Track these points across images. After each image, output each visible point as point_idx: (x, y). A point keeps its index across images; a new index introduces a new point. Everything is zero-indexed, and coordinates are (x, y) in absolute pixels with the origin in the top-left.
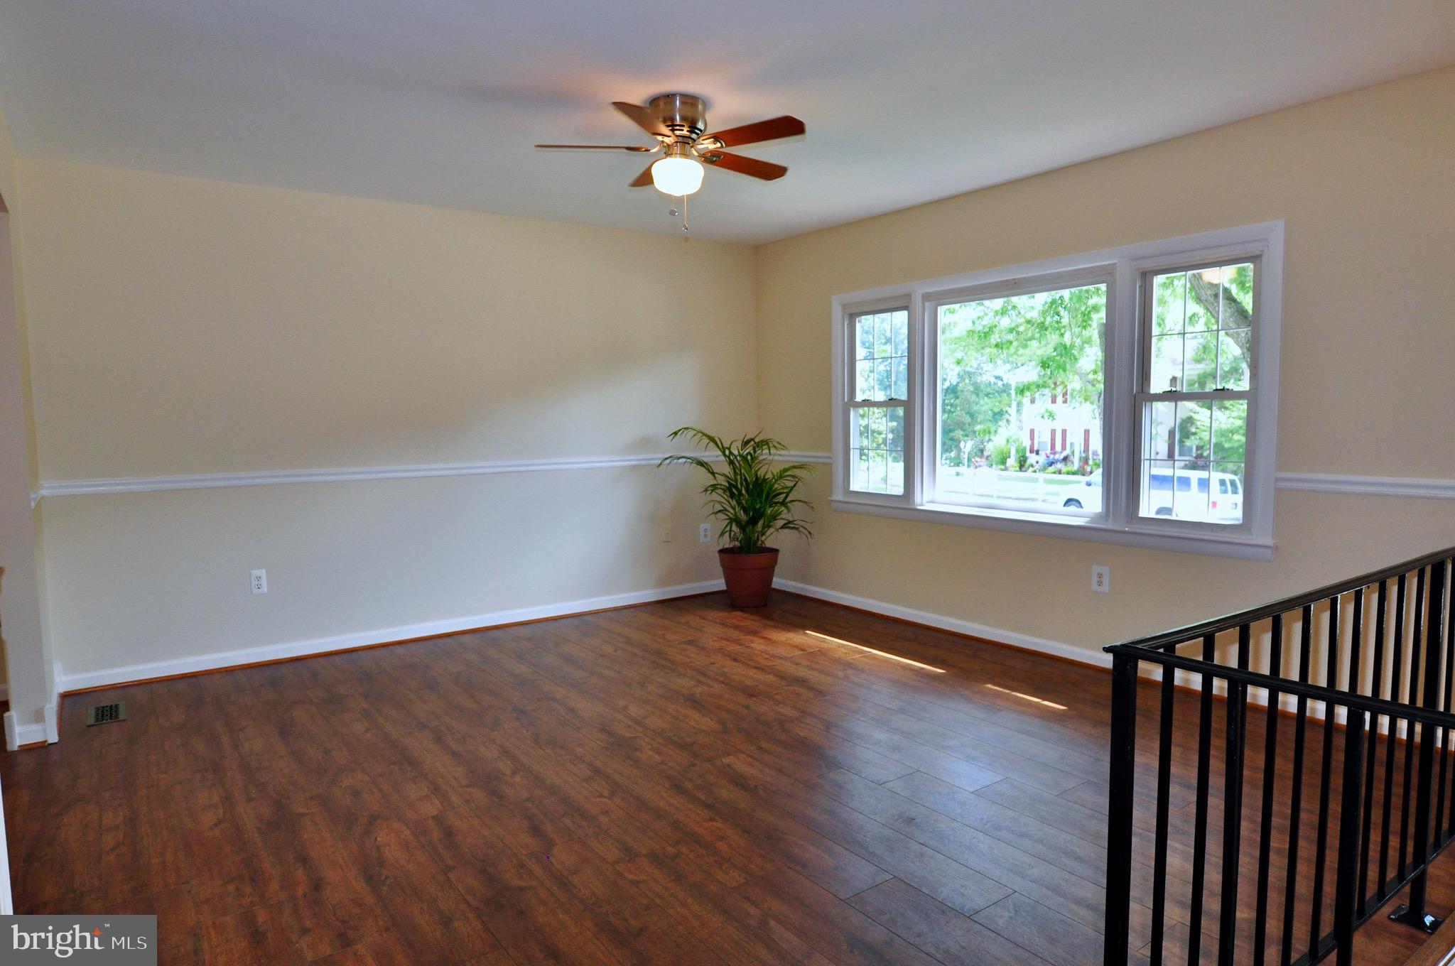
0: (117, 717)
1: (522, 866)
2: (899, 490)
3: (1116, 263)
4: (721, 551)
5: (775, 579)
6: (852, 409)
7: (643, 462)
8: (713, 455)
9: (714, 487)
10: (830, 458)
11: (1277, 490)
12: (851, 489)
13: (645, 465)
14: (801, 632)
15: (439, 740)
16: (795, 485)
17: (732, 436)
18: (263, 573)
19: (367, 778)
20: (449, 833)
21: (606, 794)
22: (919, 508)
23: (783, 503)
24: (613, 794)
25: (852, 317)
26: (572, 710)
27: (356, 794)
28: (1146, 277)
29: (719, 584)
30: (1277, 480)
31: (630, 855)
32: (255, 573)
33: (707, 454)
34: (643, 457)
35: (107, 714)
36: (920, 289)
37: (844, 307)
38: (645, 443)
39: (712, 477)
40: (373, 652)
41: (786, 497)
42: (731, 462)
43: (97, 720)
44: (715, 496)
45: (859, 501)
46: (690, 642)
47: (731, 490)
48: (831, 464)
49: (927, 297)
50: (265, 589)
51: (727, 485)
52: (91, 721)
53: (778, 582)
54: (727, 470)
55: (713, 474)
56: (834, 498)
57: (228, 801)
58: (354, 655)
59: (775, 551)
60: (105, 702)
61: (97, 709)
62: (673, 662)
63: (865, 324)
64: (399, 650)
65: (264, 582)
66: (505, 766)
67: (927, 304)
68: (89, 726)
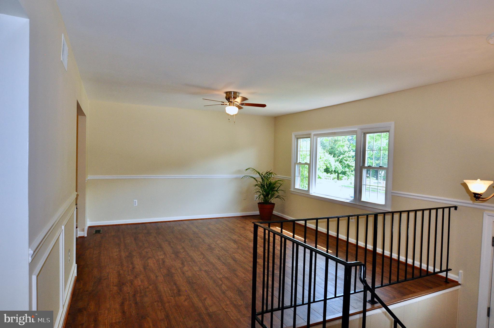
0: (100, 232)
1: (176, 269)
2: (307, 189)
3: (357, 130)
4: (259, 203)
5: (274, 212)
6: (296, 165)
7: (238, 177)
8: (257, 176)
9: (256, 185)
10: (290, 178)
11: (392, 195)
12: (295, 188)
13: (239, 178)
14: (275, 227)
15: (169, 244)
16: (280, 186)
17: (263, 171)
18: (136, 201)
19: (150, 250)
20: (164, 262)
21: (202, 258)
22: (310, 194)
23: (277, 191)
24: (203, 258)
25: (297, 139)
26: (203, 240)
27: (147, 252)
28: (365, 134)
29: (258, 213)
30: (392, 193)
31: (200, 270)
32: (135, 200)
33: (257, 175)
34: (239, 175)
35: (98, 232)
36: (313, 133)
37: (295, 136)
38: (239, 171)
39: (257, 182)
40: (162, 223)
41: (278, 189)
42: (262, 178)
43: (95, 233)
44: (257, 187)
45: (297, 192)
46: (243, 227)
47: (262, 186)
48: (290, 180)
49: (315, 135)
50: (137, 205)
51: (260, 184)
52: (94, 233)
53: (275, 212)
54: (261, 180)
55: (256, 181)
56: (291, 190)
57: (120, 251)
58: (157, 224)
59: (274, 204)
60: (98, 229)
61: (96, 230)
62: (235, 232)
63: (301, 141)
64: (168, 223)
65: (137, 203)
66: (182, 251)
67: (314, 137)
68: (94, 234)
